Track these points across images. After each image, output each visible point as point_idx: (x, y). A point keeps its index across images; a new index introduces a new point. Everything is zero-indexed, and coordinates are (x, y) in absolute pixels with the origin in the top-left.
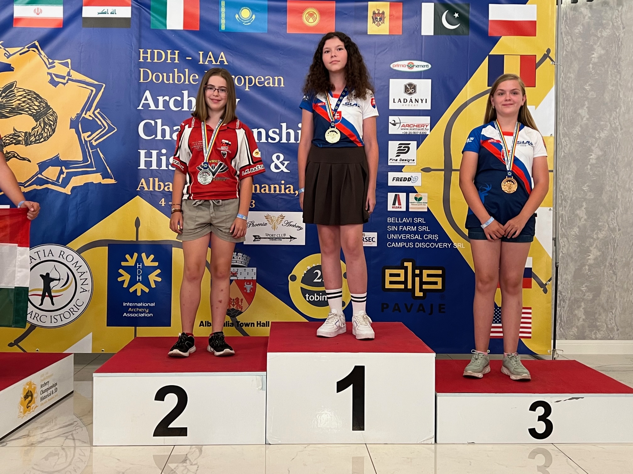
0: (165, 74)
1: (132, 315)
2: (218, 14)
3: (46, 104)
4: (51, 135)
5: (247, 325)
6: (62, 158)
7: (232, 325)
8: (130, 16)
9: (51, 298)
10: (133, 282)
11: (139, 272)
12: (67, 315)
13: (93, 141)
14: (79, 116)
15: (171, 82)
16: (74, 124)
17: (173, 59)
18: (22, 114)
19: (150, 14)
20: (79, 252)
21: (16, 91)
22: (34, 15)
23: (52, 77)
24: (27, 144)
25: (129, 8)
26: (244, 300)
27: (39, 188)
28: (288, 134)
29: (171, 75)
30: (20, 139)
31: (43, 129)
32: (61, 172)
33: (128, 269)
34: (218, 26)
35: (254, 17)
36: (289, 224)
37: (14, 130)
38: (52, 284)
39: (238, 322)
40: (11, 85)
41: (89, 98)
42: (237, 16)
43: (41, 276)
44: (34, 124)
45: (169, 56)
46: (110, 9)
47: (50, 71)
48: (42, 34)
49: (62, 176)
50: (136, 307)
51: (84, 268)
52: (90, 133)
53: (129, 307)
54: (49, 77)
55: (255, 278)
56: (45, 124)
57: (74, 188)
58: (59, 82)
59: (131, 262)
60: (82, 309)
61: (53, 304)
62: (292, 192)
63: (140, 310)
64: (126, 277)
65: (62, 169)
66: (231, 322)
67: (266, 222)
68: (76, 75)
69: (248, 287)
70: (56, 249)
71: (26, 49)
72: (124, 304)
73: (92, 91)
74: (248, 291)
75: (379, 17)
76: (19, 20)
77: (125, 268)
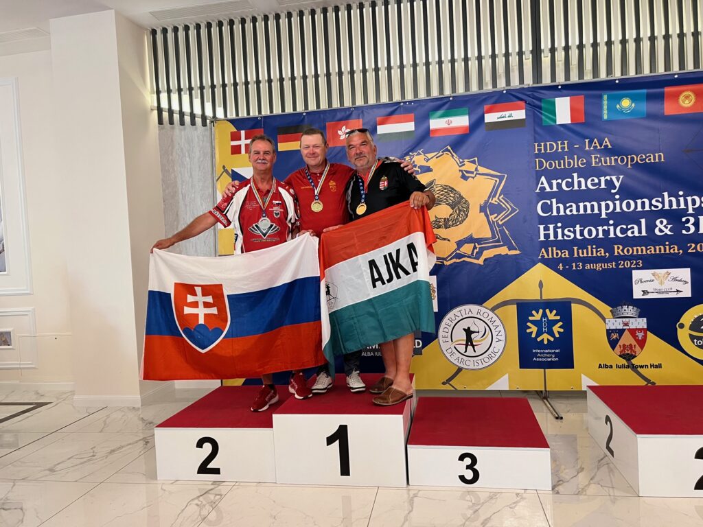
0: (557, 162)
1: (540, 359)
2: (601, 106)
3: (460, 195)
4: (465, 219)
5: (642, 367)
6: (475, 237)
7: (628, 367)
8: (524, 117)
9: (473, 346)
10: (539, 333)
11: (545, 324)
12: (486, 360)
13: (499, 221)
14: (486, 202)
15: (562, 167)
16: (483, 209)
17: (563, 148)
18: (440, 204)
19: (541, 113)
20: (493, 310)
21: (435, 187)
22: (446, 126)
23: (463, 174)
24: (446, 228)
25: (524, 111)
26: (637, 346)
27: (458, 261)
28: (670, 202)
29: (562, 161)
30: (441, 224)
31: (459, 215)
32: (475, 248)
33: (534, 323)
34: (601, 117)
35: (633, 105)
36: (675, 279)
37: (436, 217)
38: (473, 336)
39: (633, 365)
40: (432, 182)
41: (494, 187)
42: (618, 106)
43: (464, 329)
44: (451, 211)
45: (560, 146)
46: (507, 113)
47: (461, 169)
48: (453, 140)
49: (476, 251)
50: (544, 353)
51: (498, 323)
52: (496, 215)
53: (538, 353)
54: (461, 173)
55: (645, 327)
56: (460, 211)
57: (485, 260)
58: (469, 177)
59: (537, 316)
60: (498, 355)
61: (475, 351)
62: (676, 251)
63: (548, 355)
64: (533, 329)
65: (475, 245)
66: (626, 364)
67: (653, 278)
68: (482, 170)
69: (640, 335)
70: (474, 308)
71: (441, 153)
72: (534, 351)
73: (496, 181)
74: (640, 338)
77: (533, 322)
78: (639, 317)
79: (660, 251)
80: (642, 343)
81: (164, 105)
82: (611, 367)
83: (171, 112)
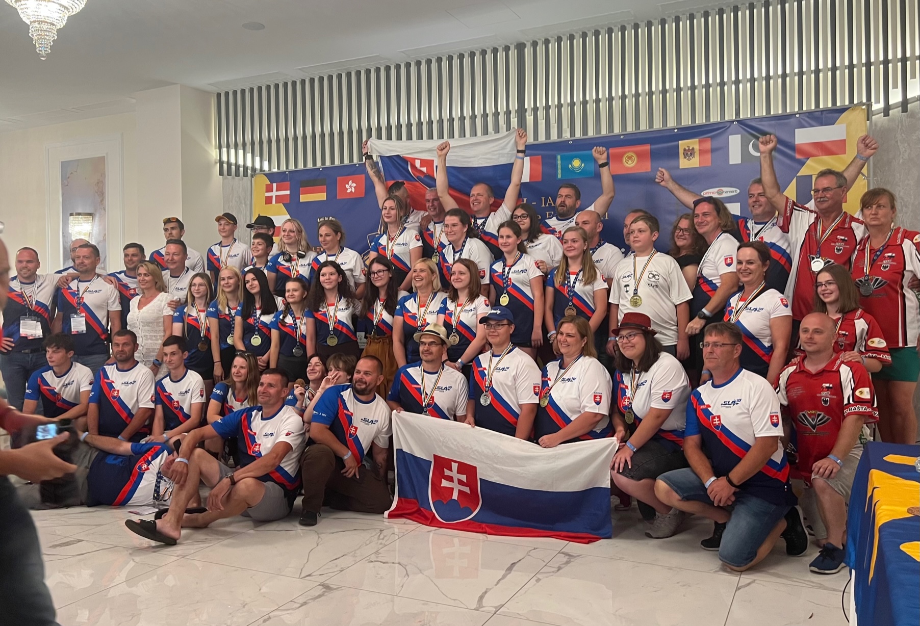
2: (555, 166)
34: (555, 177)
35: (583, 165)
42: (570, 166)
75: (689, 153)
81: (225, 158)
83: (229, 164)
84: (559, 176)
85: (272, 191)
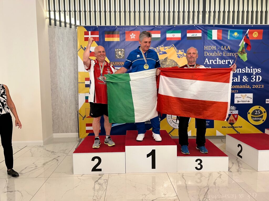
0: (212, 53)
2: (227, 35)
3: (177, 63)
5: (236, 127)
8: (201, 36)
15: (214, 55)
17: (214, 49)
19: (207, 35)
22: (172, 37)
25: (201, 34)
28: (248, 70)
29: (214, 53)
34: (227, 38)
35: (238, 35)
36: (248, 97)
39: (233, 126)
40: (166, 58)
42: (233, 35)
46: (195, 34)
47: (178, 53)
48: (175, 42)
54: (177, 55)
55: (238, 113)
58: (180, 57)
62: (249, 87)
66: (231, 126)
67: (241, 97)
69: (236, 116)
71: (170, 47)
74: (236, 117)
76: (168, 38)
78: (236, 110)
79: (244, 87)
80: (236, 119)
81: (52, 17)
82: (226, 127)
83: (55, 20)
84: (229, 38)
85: (88, 35)
